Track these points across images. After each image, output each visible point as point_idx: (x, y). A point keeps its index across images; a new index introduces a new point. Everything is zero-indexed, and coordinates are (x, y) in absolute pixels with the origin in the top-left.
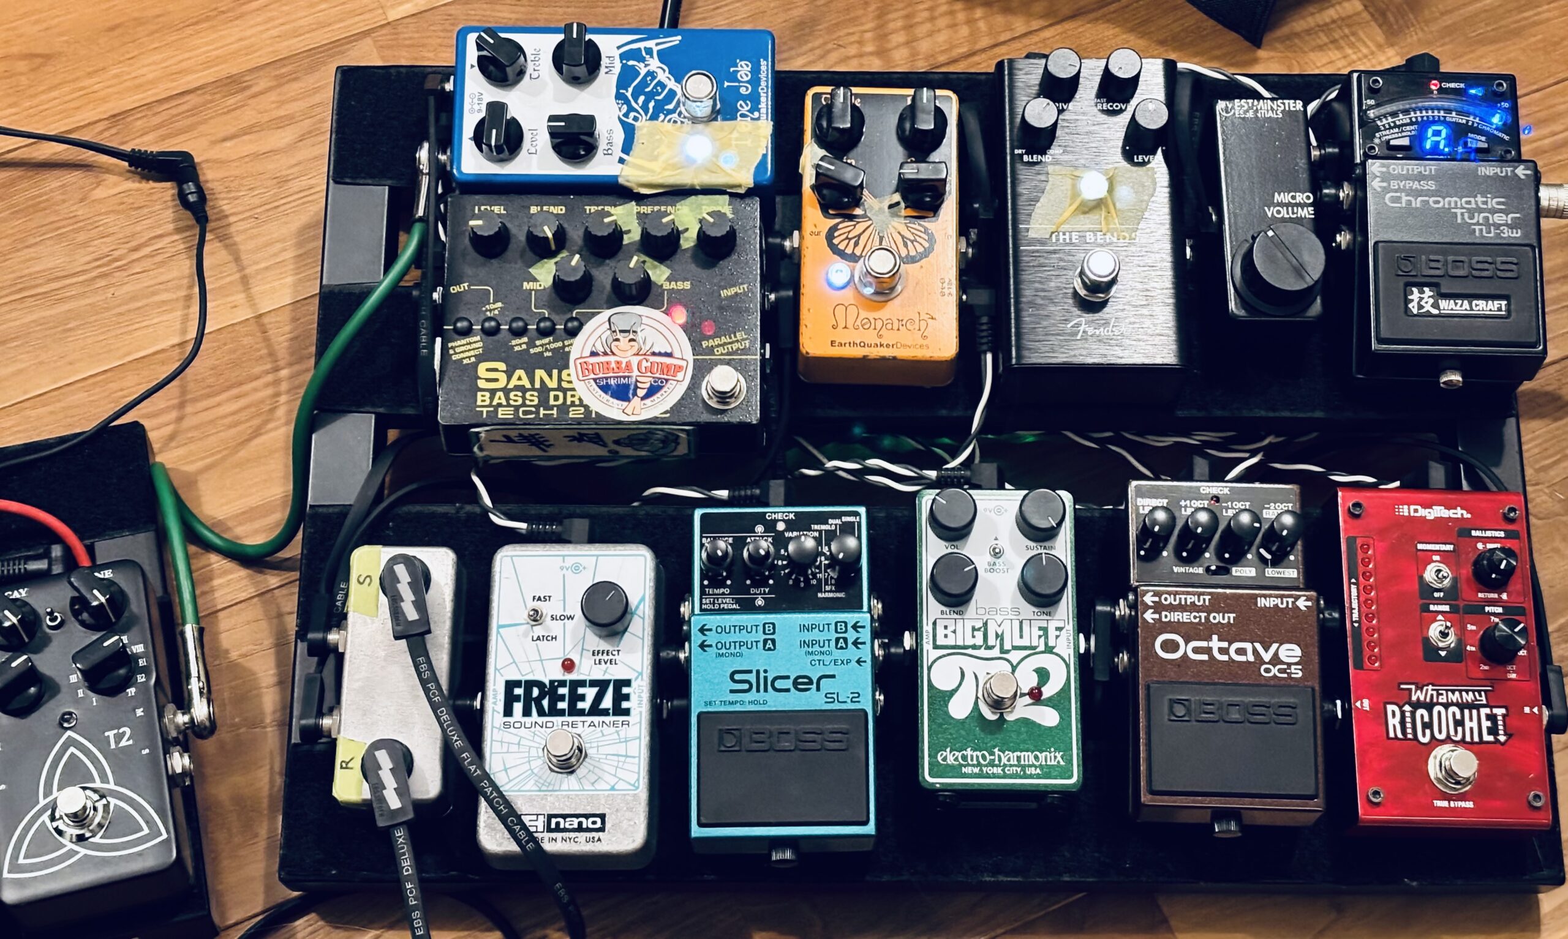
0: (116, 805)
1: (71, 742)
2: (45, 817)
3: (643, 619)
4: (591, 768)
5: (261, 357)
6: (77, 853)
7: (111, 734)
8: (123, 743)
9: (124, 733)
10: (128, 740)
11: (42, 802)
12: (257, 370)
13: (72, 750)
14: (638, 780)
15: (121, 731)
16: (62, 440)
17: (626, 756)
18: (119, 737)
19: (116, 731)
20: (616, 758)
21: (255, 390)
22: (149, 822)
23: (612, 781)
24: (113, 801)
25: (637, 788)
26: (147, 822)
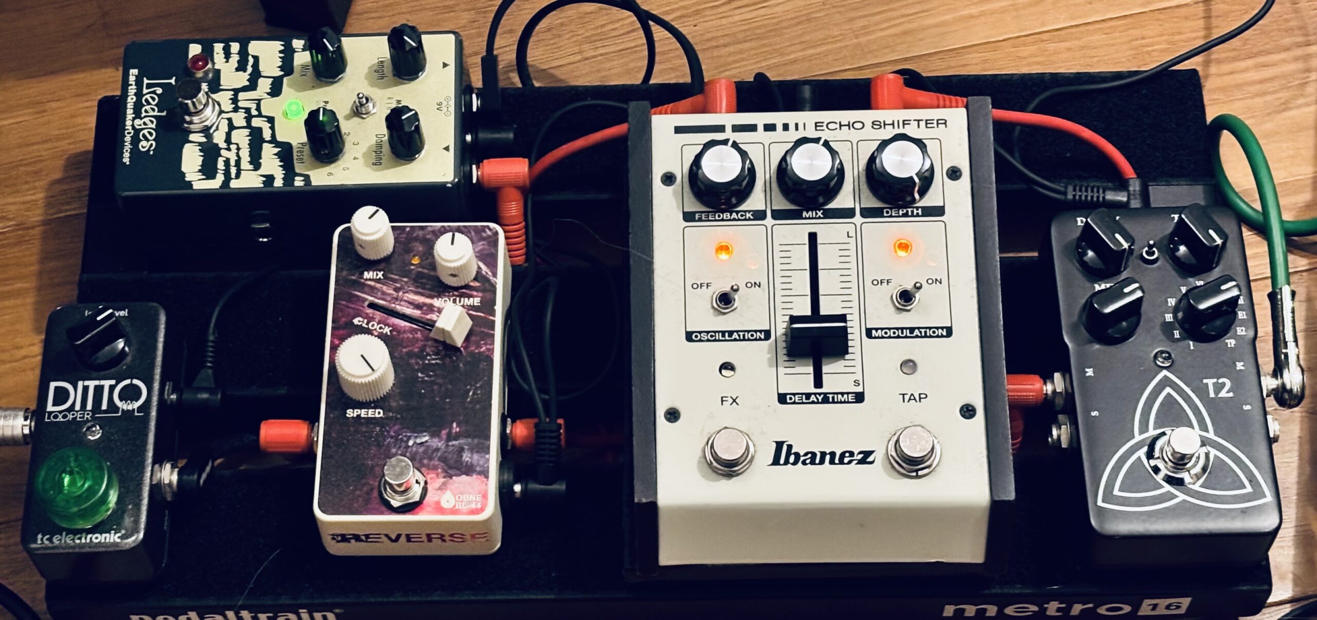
0: (1216, 457)
1: (1166, 382)
2: (1142, 453)
5: (1292, 29)
6: (1176, 497)
7: (1210, 382)
8: (1223, 394)
9: (1224, 384)
10: (1228, 392)
11: (1138, 438)
12: (1287, 41)
13: (1168, 390)
15: (1221, 381)
16: (1118, 76)
18: (1219, 388)
19: (1215, 380)
21: (1284, 61)
22: (1252, 479)
24: (1213, 452)
26: (1250, 481)
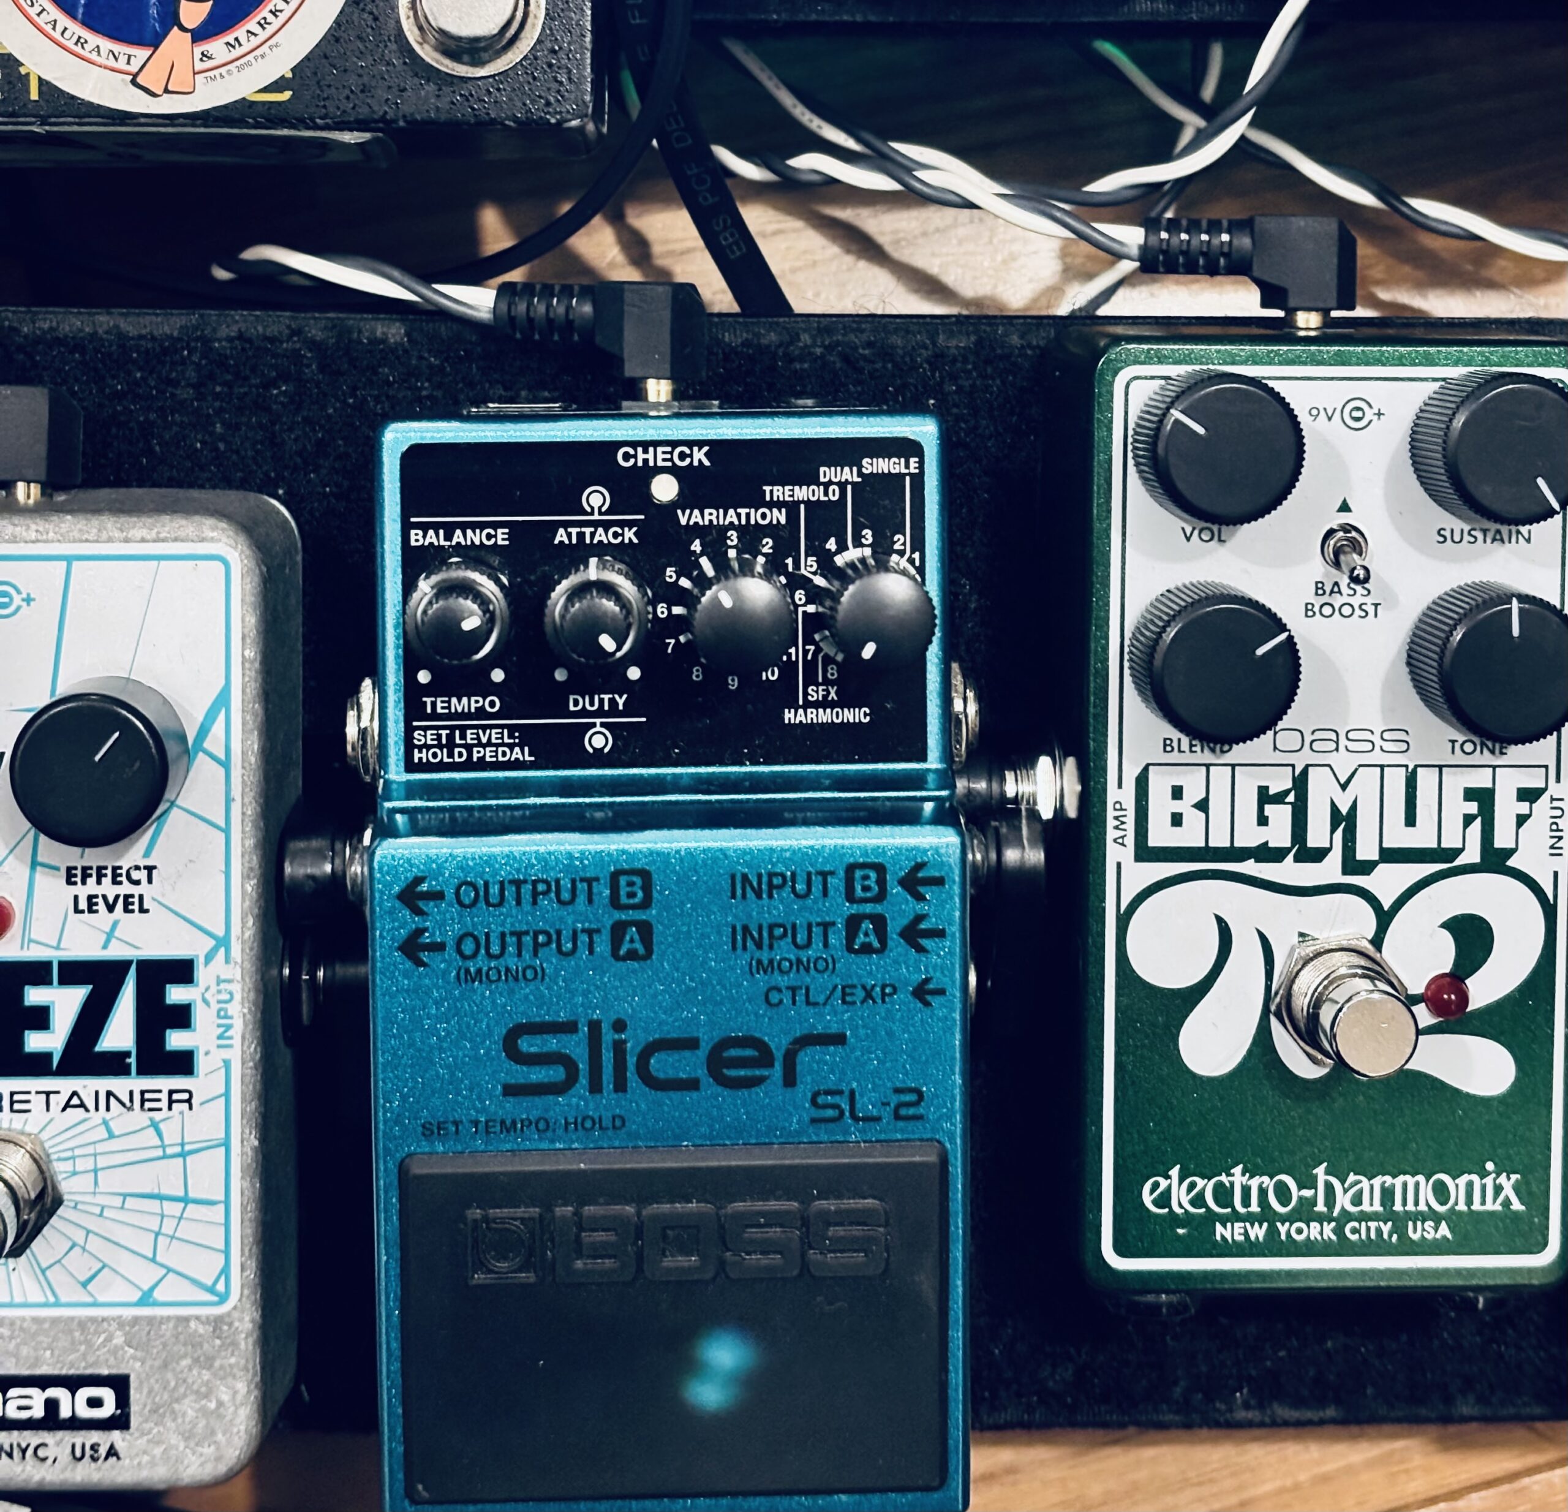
3: (226, 764)
4: (79, 1236)
14: (225, 1271)
17: (186, 1200)
20: (154, 1205)
23: (146, 1276)
25: (223, 1298)
